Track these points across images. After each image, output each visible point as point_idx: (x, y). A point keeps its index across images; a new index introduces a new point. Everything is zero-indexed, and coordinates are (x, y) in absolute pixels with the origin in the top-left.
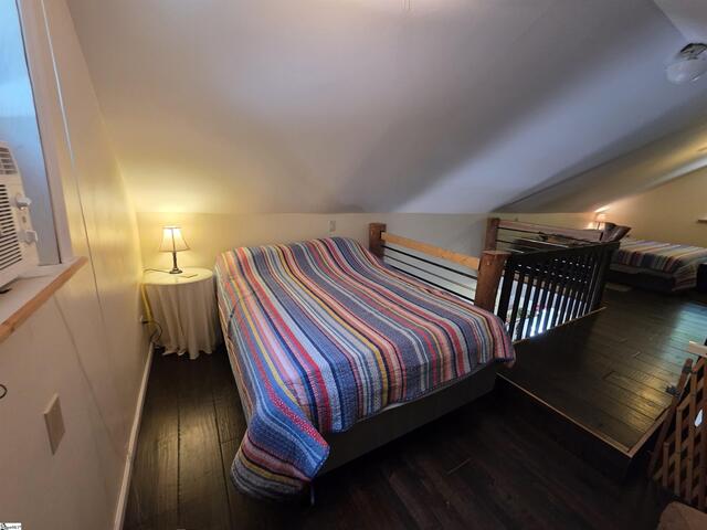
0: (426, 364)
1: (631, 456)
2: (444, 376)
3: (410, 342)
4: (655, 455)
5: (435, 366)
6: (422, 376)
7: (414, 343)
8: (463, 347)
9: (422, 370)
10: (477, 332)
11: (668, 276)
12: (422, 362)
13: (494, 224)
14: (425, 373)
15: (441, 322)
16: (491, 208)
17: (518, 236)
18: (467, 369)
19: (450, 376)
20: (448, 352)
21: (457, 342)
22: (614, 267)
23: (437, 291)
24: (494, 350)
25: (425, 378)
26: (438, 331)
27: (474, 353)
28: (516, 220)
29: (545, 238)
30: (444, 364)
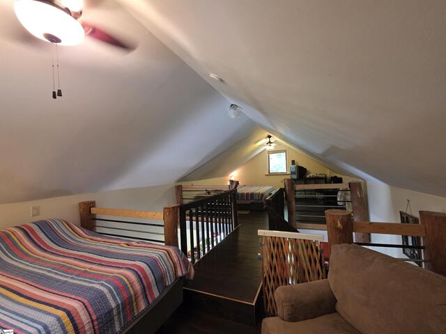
0: (118, 306)
1: (254, 304)
2: (138, 309)
3: (101, 292)
4: (264, 297)
5: (128, 304)
6: (116, 318)
7: (105, 291)
8: (151, 278)
9: (115, 312)
10: (161, 263)
11: (260, 201)
12: (113, 305)
13: (179, 189)
14: (119, 313)
15: (132, 265)
16: (176, 179)
17: (195, 194)
18: (156, 294)
19: (143, 306)
20: (138, 287)
21: (146, 276)
22: (238, 202)
23: (134, 242)
24: (176, 271)
25: (119, 318)
26: (129, 273)
27: (160, 280)
28: (192, 185)
29: (209, 193)
30: (136, 298)
